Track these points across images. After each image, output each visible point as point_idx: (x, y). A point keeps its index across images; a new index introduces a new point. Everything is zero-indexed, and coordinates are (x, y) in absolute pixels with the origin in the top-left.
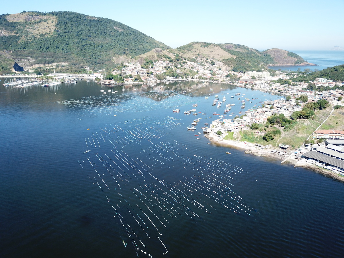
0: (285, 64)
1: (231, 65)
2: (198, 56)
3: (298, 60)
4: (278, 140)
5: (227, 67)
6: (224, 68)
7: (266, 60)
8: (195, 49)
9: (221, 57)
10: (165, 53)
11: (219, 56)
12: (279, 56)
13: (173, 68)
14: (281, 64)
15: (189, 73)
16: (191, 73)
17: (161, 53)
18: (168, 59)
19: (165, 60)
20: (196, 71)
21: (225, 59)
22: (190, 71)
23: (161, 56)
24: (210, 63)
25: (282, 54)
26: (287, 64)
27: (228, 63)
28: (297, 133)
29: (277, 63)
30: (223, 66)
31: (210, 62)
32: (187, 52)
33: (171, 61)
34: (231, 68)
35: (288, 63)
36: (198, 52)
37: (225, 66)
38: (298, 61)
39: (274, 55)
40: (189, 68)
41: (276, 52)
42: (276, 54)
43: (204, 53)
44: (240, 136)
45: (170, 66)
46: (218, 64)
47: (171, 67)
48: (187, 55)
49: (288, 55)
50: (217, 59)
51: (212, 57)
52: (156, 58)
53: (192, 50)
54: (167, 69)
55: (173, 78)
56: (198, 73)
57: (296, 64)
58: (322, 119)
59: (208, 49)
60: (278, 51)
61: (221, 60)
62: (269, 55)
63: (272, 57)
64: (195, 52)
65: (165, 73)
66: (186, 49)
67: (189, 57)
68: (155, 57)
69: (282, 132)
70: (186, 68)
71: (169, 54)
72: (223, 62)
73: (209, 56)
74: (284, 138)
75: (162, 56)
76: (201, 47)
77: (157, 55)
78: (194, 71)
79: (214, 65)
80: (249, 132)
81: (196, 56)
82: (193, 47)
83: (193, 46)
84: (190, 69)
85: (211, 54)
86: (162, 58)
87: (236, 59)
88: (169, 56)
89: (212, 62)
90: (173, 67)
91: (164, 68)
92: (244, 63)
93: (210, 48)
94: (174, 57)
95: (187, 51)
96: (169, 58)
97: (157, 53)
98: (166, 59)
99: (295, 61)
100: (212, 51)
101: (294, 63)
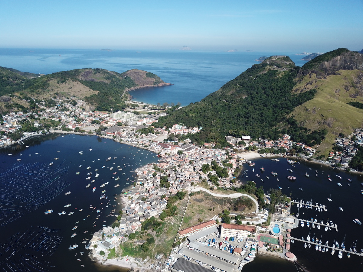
0: (145, 86)
1: (95, 104)
2: (56, 95)
3: (156, 80)
4: (154, 250)
5: (91, 106)
6: (87, 107)
7: (127, 84)
8: (51, 87)
9: (82, 95)
10: (15, 101)
11: (80, 93)
12: (138, 78)
13: (30, 121)
14: (141, 85)
15: (50, 123)
16: (52, 123)
17: (11, 101)
18: (20, 109)
19: (17, 110)
20: (58, 120)
21: (87, 97)
22: (50, 122)
23: (10, 106)
24: (71, 103)
25: (141, 75)
26: (147, 86)
27: (91, 101)
28: (166, 237)
29: (138, 85)
30: (86, 105)
31: (71, 101)
32: (43, 92)
33: (25, 111)
34: (95, 107)
35: (147, 84)
36: (56, 91)
37: (89, 105)
38: (156, 82)
39: (134, 76)
40: (50, 117)
41: (135, 74)
42: (135, 75)
43: (62, 91)
44: (121, 251)
45: (25, 119)
46: (80, 103)
47: (27, 119)
48: (43, 95)
49: (146, 76)
50: (78, 97)
51: (72, 95)
52: (5, 110)
53: (48, 88)
54: (22, 124)
55: (31, 133)
56: (61, 122)
57: (155, 85)
58: (182, 211)
59: (67, 85)
60: (137, 73)
61: (82, 97)
62: (130, 78)
63: (133, 79)
64: (52, 90)
65: (20, 128)
66: (41, 87)
67: (45, 99)
68: (4, 108)
69: (155, 238)
70: (45, 119)
71: (21, 102)
72: (86, 101)
73: (69, 94)
74: (158, 246)
75: (13, 106)
76: (58, 83)
77: (5, 105)
78: (56, 120)
79: (77, 106)
80: (128, 243)
81: (54, 96)
82: (48, 84)
83: (49, 82)
84: (51, 119)
85: (70, 91)
86: (13, 108)
87: (98, 95)
88: (22, 105)
89: (74, 101)
90: (29, 119)
91: (18, 123)
92: (107, 99)
93: (68, 84)
94: (28, 104)
95: (42, 90)
96: (22, 107)
97: (5, 103)
98: (19, 109)
99: (153, 81)
100: (72, 88)
101: (153, 84)
